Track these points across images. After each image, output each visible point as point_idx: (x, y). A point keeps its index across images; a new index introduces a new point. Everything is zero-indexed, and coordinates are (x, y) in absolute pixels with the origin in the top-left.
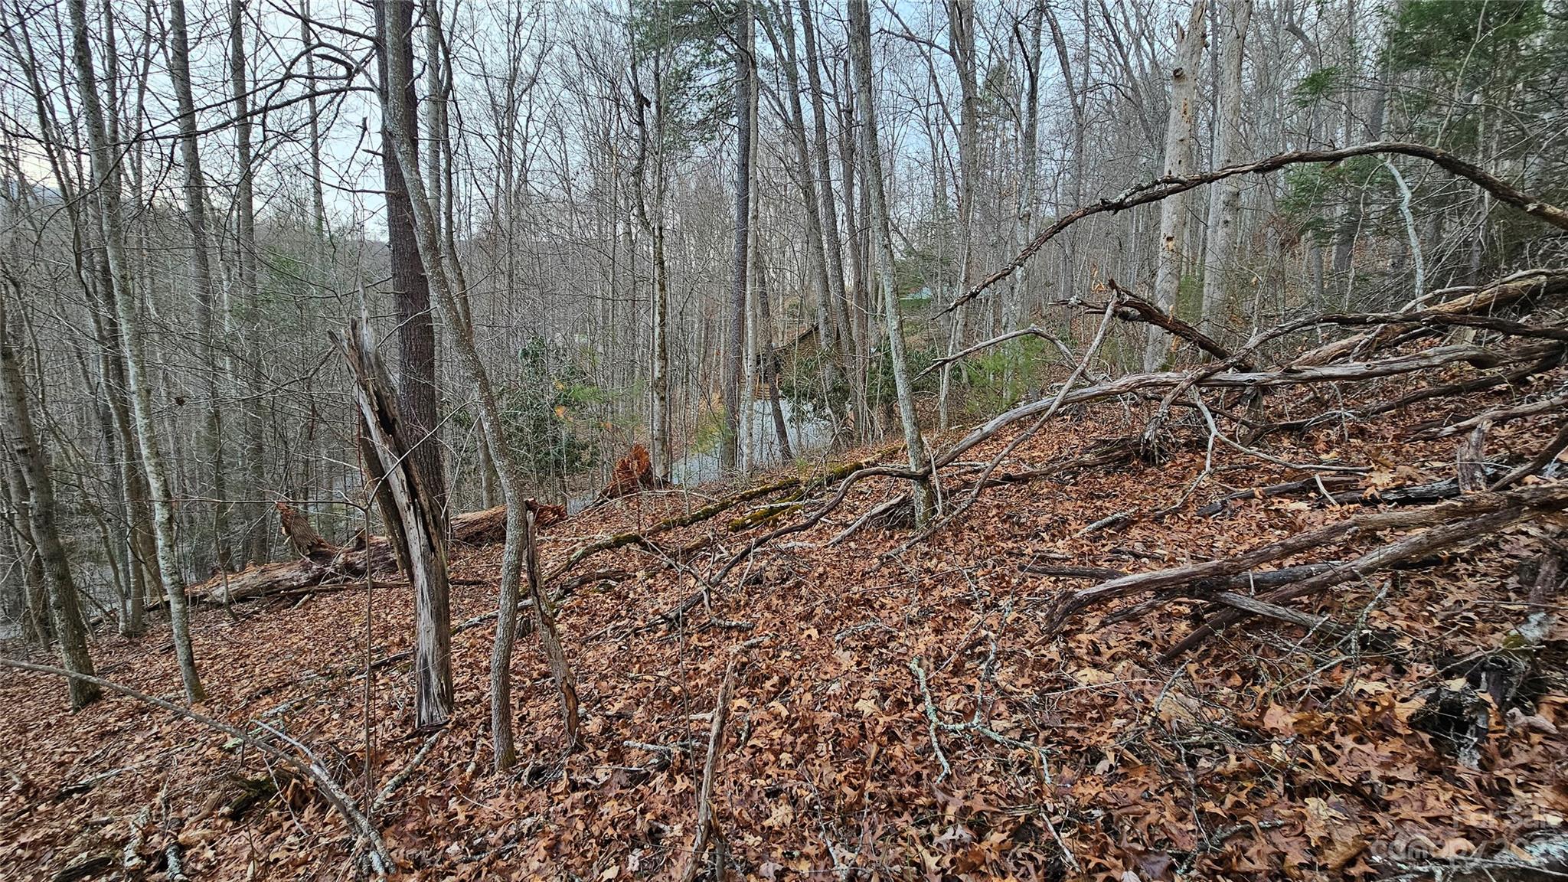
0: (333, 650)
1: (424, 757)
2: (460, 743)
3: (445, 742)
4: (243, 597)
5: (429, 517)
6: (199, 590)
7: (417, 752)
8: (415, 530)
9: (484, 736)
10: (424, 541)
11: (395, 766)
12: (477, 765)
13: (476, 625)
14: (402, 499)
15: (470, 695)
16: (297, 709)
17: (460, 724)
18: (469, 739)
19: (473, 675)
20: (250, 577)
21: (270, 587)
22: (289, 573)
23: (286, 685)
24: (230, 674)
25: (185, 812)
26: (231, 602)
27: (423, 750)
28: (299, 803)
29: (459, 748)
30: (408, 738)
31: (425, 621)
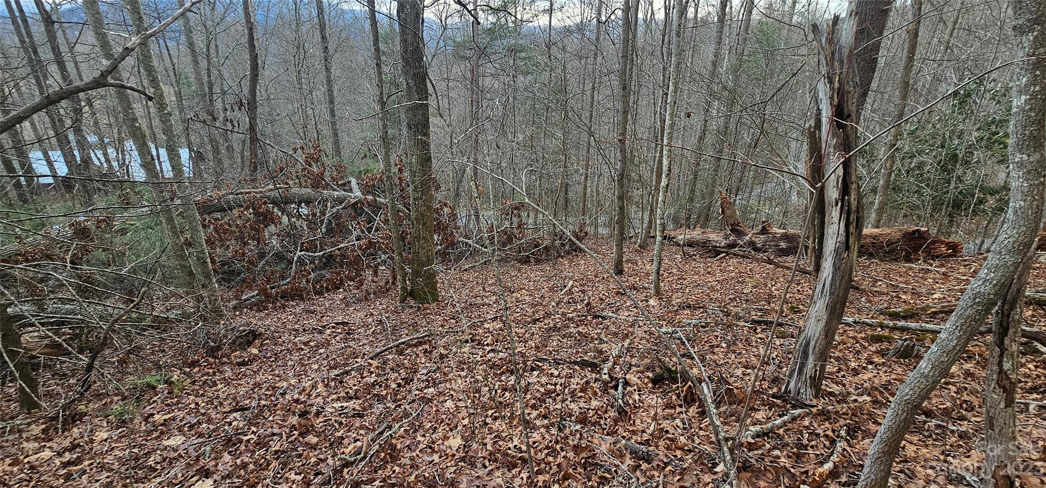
0: (732, 297)
1: (785, 424)
2: (819, 431)
3: (806, 422)
4: (690, 244)
5: (853, 217)
6: (673, 234)
7: (780, 416)
8: (835, 227)
9: (847, 440)
10: (842, 238)
11: (760, 415)
12: (836, 467)
13: (850, 325)
14: (833, 194)
15: (836, 389)
16: (702, 327)
17: (825, 415)
18: (830, 433)
19: (840, 370)
20: (696, 234)
21: (705, 243)
22: (716, 238)
23: (700, 308)
24: (674, 286)
25: (634, 361)
26: (684, 245)
27: (786, 418)
28: (689, 399)
29: (818, 435)
30: (774, 396)
31: (818, 310)
